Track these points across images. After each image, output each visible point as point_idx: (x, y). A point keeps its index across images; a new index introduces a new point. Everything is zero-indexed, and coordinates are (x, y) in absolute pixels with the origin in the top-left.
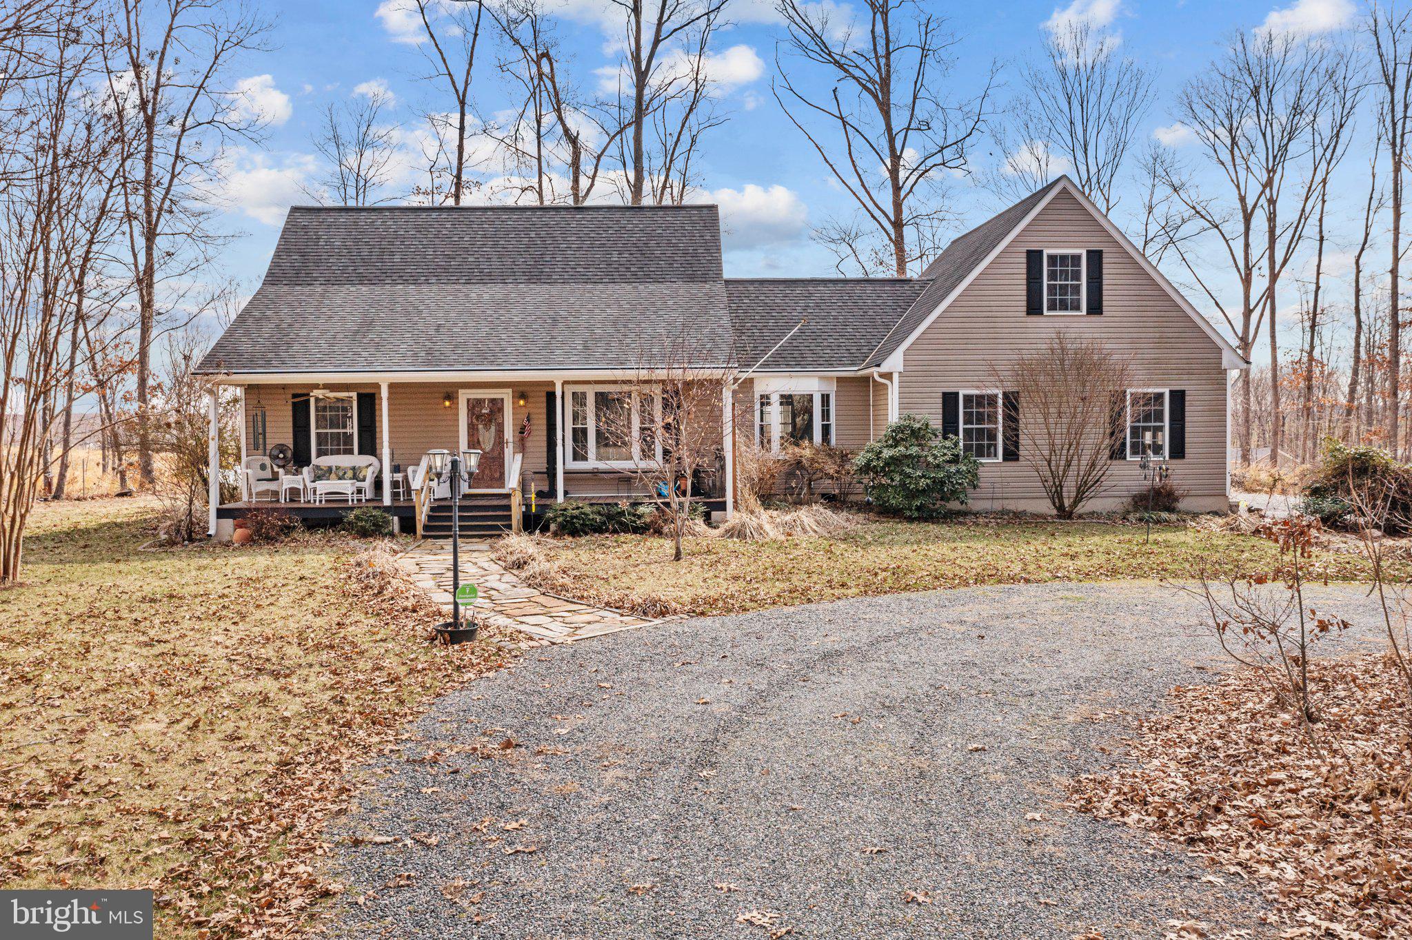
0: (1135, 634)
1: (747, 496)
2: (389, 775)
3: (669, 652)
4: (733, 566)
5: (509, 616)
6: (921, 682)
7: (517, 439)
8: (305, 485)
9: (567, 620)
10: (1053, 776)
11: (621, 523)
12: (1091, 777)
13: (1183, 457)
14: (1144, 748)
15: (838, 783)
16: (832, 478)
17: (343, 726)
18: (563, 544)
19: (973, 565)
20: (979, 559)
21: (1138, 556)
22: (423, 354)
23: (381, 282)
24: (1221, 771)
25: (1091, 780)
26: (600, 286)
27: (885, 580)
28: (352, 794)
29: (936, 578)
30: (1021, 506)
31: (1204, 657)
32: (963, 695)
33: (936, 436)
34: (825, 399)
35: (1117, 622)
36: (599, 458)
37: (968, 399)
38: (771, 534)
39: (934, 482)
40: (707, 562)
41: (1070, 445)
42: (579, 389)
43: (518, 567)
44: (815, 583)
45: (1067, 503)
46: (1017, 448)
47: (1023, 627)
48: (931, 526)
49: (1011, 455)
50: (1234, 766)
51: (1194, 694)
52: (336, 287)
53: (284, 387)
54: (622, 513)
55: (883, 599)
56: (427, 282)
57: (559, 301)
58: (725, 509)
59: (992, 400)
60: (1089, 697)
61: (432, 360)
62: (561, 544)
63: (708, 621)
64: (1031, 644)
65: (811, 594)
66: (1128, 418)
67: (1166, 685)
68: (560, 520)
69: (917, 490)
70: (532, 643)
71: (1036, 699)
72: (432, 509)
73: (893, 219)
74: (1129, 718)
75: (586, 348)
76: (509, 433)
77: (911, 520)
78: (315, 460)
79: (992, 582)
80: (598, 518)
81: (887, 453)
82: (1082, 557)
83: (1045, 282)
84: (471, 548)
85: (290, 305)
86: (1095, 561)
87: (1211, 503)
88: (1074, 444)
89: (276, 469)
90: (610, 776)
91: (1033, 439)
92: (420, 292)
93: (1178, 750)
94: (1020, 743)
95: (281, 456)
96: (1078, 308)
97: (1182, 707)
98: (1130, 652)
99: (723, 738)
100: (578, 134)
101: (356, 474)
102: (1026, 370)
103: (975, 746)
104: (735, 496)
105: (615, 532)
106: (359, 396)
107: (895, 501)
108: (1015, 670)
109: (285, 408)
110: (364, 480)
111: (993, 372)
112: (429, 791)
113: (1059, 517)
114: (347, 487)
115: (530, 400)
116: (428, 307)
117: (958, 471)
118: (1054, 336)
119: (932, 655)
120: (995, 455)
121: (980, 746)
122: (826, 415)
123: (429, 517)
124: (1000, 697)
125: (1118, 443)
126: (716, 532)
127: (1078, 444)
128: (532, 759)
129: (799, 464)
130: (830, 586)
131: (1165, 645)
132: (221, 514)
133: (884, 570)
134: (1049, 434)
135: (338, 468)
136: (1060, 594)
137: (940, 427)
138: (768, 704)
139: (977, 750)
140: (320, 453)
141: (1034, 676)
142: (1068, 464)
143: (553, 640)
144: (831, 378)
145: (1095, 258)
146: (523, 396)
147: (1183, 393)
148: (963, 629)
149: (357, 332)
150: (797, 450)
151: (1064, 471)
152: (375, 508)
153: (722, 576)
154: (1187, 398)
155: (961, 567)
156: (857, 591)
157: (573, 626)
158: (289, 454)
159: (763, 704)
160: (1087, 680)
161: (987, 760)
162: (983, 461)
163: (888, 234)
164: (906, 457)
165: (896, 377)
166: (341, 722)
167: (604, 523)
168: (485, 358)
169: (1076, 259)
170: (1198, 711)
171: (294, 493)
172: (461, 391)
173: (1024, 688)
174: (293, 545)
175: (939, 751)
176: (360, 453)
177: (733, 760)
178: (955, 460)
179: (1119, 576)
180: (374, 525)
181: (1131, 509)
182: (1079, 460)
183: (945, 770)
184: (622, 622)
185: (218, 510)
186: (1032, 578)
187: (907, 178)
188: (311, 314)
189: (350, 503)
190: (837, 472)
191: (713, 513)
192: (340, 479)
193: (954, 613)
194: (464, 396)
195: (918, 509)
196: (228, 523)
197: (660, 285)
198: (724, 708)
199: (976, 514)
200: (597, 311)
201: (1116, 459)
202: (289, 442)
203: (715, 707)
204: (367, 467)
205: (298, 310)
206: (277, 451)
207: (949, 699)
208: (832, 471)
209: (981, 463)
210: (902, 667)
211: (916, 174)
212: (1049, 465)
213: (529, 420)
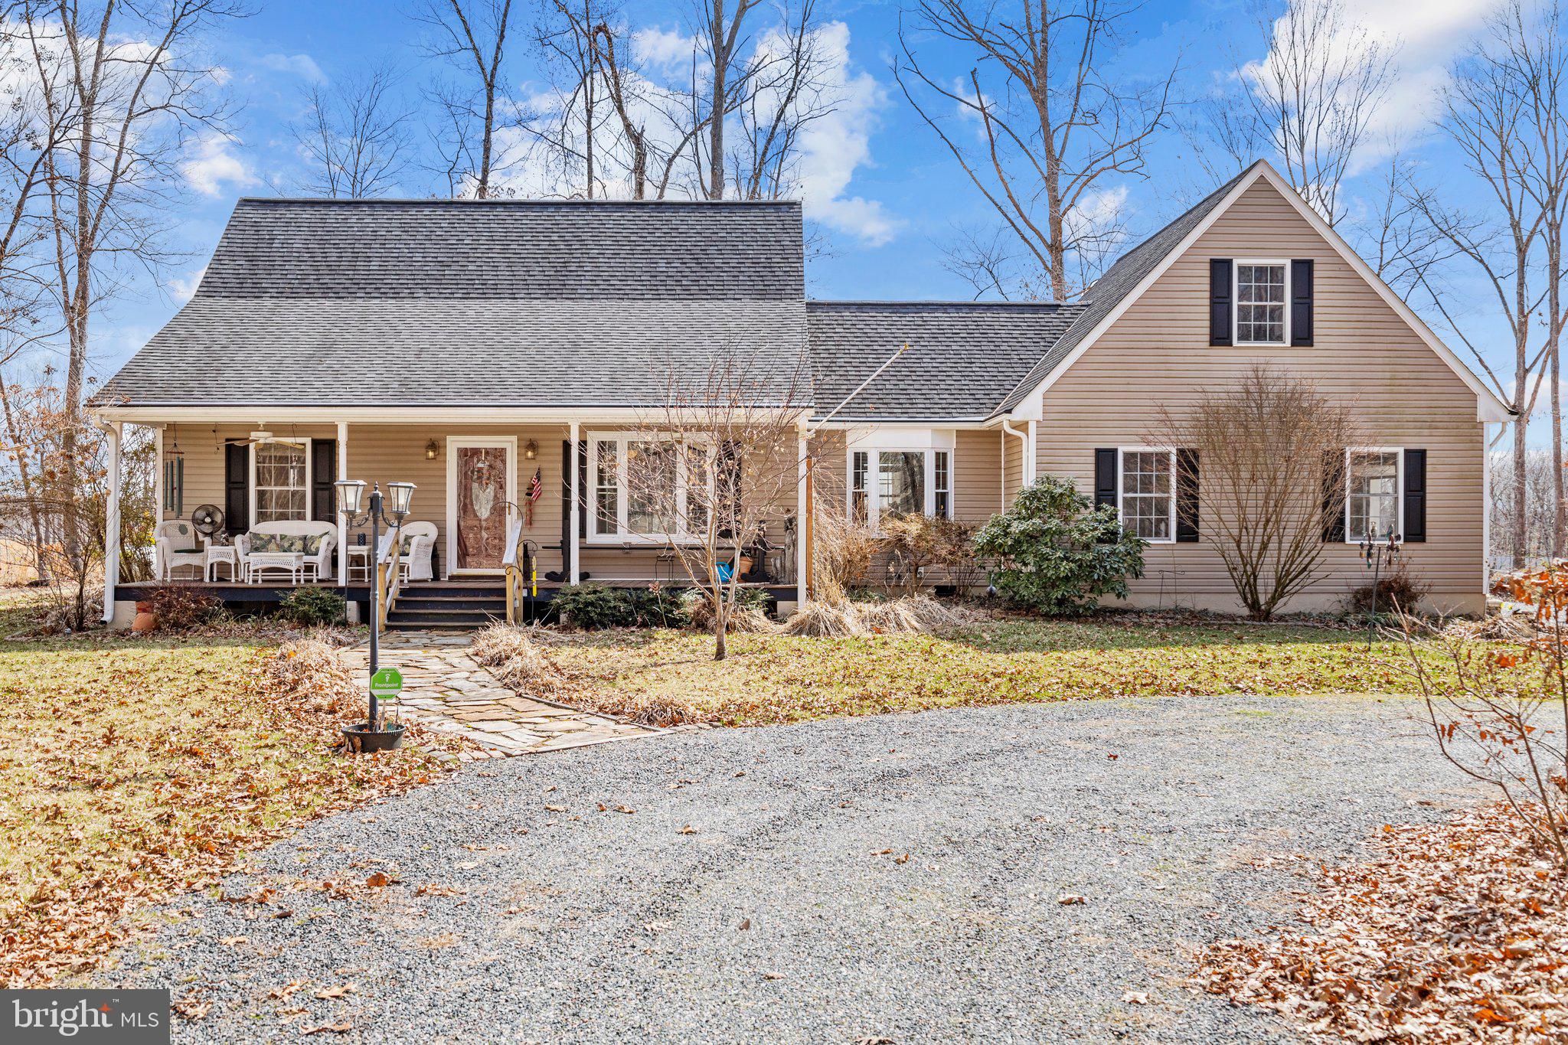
0: (1336, 759)
1: (826, 581)
2: (187, 918)
3: (665, 768)
4: (792, 667)
5: (460, 721)
6: (1011, 812)
7: (524, 503)
8: (237, 560)
9: (539, 727)
10: (1179, 940)
11: (653, 614)
12: (1235, 943)
13: (1423, 540)
14: (1324, 906)
15: (848, 943)
16: (945, 560)
17: (154, 851)
18: (570, 638)
19: (1123, 672)
20: (1132, 664)
21: (1355, 665)
22: (395, 385)
23: (353, 295)
24: (1437, 938)
25: (1235, 948)
26: (640, 303)
27: (997, 687)
28: (117, 943)
29: (1068, 686)
30: (1201, 603)
31: (1431, 790)
32: (1070, 830)
33: (1086, 507)
34: (941, 459)
35: (1312, 743)
36: (633, 528)
37: (1130, 457)
38: (853, 629)
39: (1080, 566)
40: (757, 662)
41: (1268, 521)
42: (607, 436)
43: (498, 664)
44: (899, 689)
45: (1262, 599)
46: (1196, 523)
47: (1176, 747)
48: (1075, 626)
49: (1188, 533)
50: (1457, 932)
51: (1410, 835)
52: (291, 301)
53: (216, 428)
54: (654, 601)
55: (985, 711)
56: (412, 296)
57: (584, 321)
58: (796, 599)
59: (1163, 459)
60: (1254, 837)
61: (407, 394)
62: (567, 638)
63: (737, 733)
64: (1184, 767)
65: (890, 702)
66: (1348, 483)
67: (1371, 824)
68: (570, 607)
69: (1058, 578)
70: (477, 754)
71: (1174, 836)
72: (403, 592)
73: (1049, 242)
74: (1309, 866)
75: (613, 380)
76: (512, 494)
77: (1048, 617)
78: (253, 527)
79: (1145, 692)
80: (622, 607)
81: (1016, 528)
82: (1276, 664)
83: (1235, 302)
84: (445, 642)
85: (228, 322)
86: (1293, 669)
87: (1463, 603)
88: (1273, 517)
89: (201, 537)
90: (509, 928)
91: (1219, 515)
92: (400, 308)
93: (1376, 909)
94: (1139, 894)
95: (208, 520)
96: (1280, 338)
97: (1390, 852)
98: (1324, 781)
99: (697, 878)
100: (643, 130)
101: (307, 545)
102: (1212, 419)
103: (1068, 896)
104: (809, 582)
105: (644, 625)
106: (315, 443)
107: (1030, 592)
108: (1153, 800)
109: (214, 456)
110: (316, 554)
111: (1167, 421)
112: (232, 941)
113: (1252, 618)
114: (291, 561)
115: (541, 451)
116: (409, 326)
117: (1113, 553)
118: (1251, 374)
119: (1037, 777)
120: (1167, 535)
121: (1076, 897)
122: (941, 480)
123: (398, 601)
124: (1122, 834)
125: (1333, 518)
126: (781, 627)
127: (1277, 522)
128: (407, 902)
129: (900, 542)
130: (919, 693)
131: (1378, 773)
132: (120, 594)
133: (996, 675)
134: (1239, 505)
135: (283, 537)
136: (1237, 709)
137: (1093, 495)
138: (781, 836)
139: (1069, 902)
140: (262, 517)
141: (1180, 808)
142: (1264, 547)
143: (509, 752)
144: (949, 431)
145: (1304, 270)
146: (532, 446)
147: (1422, 454)
148: (1090, 747)
149: (312, 356)
150: (898, 524)
151: (1260, 556)
152: (324, 589)
153: (773, 678)
154: (1429, 461)
155: (1105, 674)
156: (955, 700)
157: (544, 734)
158: (219, 518)
159: (774, 836)
160: (1255, 814)
161: (1084, 916)
162: (1152, 541)
163: (1044, 263)
164: (1044, 533)
165: (1032, 428)
166: (153, 847)
167: (631, 613)
168: (477, 390)
169: (1276, 272)
170: (1412, 857)
171: (224, 567)
172: (449, 438)
173: (1161, 822)
174: (209, 634)
175: (1014, 903)
176: (315, 518)
177: (702, 909)
178: (1111, 537)
179: (1324, 689)
180: (320, 610)
181: (1351, 608)
182: (1280, 543)
183: (1016, 929)
184: (615, 731)
185: (117, 589)
186: (1202, 688)
187: (1068, 188)
188: (254, 333)
189: (294, 583)
190: (951, 553)
191: (779, 603)
192: (285, 551)
193: (1081, 729)
194: (453, 445)
195: (1061, 602)
196: (129, 607)
197: (720, 303)
198: (717, 839)
199: (1139, 613)
200: (633, 334)
201: (1330, 541)
202: (220, 502)
203: (703, 838)
204: (321, 536)
205: (237, 329)
206: (204, 513)
207: (1048, 835)
208: (944, 553)
209: (1148, 545)
210: (990, 793)
211: (1080, 182)
212: (1239, 546)
213: (539, 478)
